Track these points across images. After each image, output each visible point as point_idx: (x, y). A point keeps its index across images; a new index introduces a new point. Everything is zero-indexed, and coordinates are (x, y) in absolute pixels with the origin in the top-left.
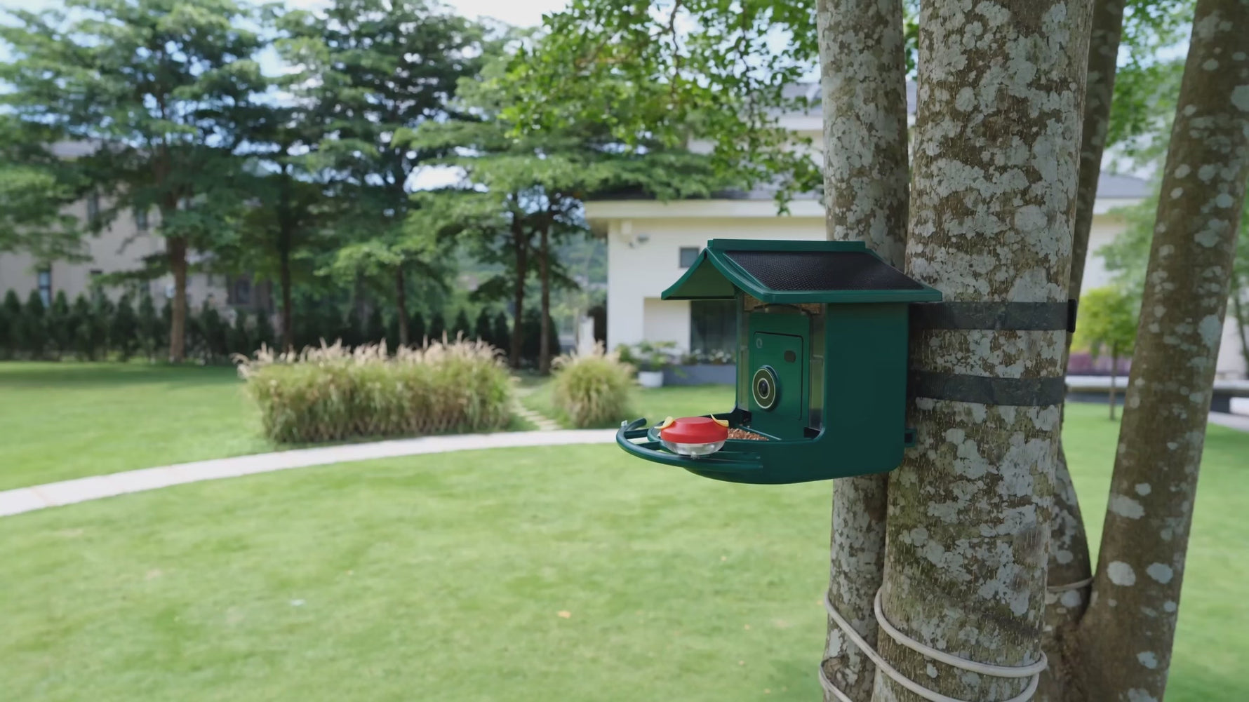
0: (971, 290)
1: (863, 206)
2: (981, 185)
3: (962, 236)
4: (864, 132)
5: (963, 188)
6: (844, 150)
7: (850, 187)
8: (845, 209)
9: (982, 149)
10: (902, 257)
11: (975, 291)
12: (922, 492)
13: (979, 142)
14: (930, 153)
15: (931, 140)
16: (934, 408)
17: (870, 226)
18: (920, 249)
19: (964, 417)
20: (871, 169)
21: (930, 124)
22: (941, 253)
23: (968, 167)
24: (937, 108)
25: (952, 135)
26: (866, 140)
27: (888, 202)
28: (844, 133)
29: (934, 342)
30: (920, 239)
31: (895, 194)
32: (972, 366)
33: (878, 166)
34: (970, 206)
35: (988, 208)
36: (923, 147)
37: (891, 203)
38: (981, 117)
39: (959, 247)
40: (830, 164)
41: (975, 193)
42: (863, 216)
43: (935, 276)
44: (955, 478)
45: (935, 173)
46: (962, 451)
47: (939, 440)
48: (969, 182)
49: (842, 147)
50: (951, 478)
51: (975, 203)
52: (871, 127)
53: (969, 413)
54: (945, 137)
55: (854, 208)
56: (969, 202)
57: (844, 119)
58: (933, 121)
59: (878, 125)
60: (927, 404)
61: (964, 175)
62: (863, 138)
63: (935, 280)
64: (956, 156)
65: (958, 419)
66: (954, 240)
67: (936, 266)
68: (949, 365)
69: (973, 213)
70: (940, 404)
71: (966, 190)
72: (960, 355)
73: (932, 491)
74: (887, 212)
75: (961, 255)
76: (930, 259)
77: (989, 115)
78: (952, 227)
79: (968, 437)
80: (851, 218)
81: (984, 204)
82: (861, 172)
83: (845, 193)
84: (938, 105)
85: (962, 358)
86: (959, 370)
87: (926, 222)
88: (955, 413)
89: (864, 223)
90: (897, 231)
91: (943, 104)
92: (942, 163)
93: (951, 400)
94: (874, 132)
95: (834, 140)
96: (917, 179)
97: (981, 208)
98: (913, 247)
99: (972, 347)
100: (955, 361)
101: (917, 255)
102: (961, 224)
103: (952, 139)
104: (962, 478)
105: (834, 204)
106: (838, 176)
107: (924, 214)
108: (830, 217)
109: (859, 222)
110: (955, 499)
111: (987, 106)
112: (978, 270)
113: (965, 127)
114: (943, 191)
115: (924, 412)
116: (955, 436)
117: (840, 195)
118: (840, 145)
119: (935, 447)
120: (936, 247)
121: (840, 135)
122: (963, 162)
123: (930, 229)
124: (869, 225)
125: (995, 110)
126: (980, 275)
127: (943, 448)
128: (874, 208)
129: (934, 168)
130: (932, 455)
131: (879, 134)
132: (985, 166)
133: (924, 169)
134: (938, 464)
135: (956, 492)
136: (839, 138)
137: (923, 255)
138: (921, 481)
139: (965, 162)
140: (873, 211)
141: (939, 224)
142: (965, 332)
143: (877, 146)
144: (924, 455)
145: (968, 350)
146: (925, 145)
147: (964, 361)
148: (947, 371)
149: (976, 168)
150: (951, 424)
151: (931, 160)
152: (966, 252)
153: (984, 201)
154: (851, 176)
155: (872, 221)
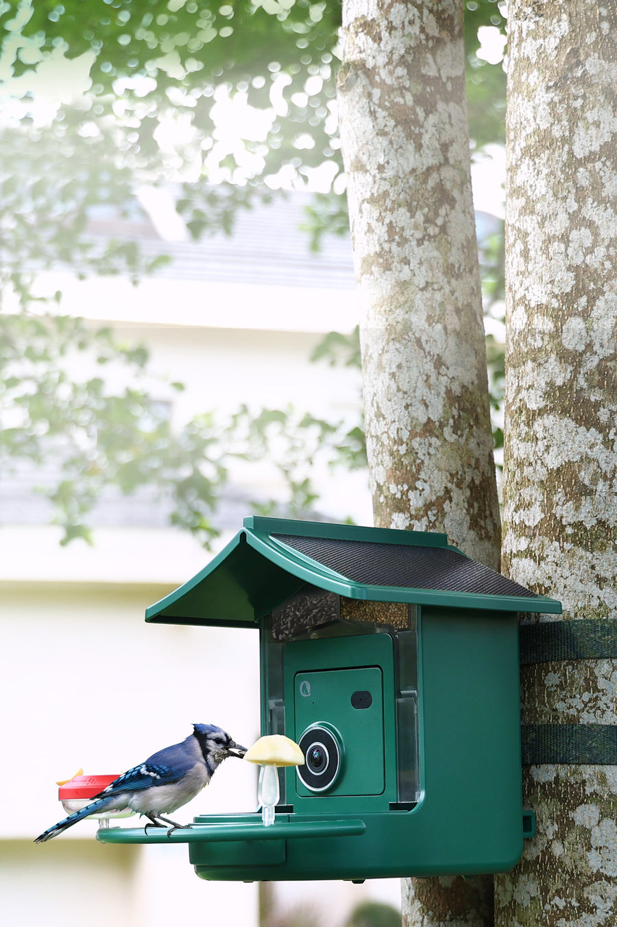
0: (595, 603)
1: (433, 482)
2: (599, 453)
3: (579, 525)
4: (429, 367)
5: (578, 458)
6: (401, 395)
7: (411, 451)
8: (406, 487)
9: (597, 405)
10: (496, 561)
11: (600, 605)
12: (548, 907)
13: (595, 397)
14: (533, 406)
15: (531, 387)
16: (557, 778)
17: (444, 515)
18: (523, 544)
19: (596, 787)
20: (442, 426)
21: (530, 364)
22: (553, 550)
23: (583, 429)
24: (539, 343)
25: (559, 382)
26: (433, 380)
27: (468, 479)
28: (399, 366)
29: (552, 679)
30: (522, 530)
31: (477, 467)
32: (604, 712)
33: (451, 421)
34: (587, 482)
35: (611, 486)
36: (520, 396)
37: (473, 480)
38: (596, 360)
39: (577, 541)
40: (379, 415)
41: (593, 466)
42: (434, 498)
43: (547, 583)
44: (590, 878)
45: (540, 435)
46: (597, 837)
47: (566, 825)
48: (584, 449)
49: (399, 390)
50: (584, 879)
51: (594, 481)
52: (439, 363)
53: (603, 780)
54: (551, 384)
55: (419, 485)
56: (585, 477)
57: (398, 345)
58: (534, 360)
59: (449, 358)
60: (546, 774)
61: (578, 438)
62: (428, 377)
63: (547, 590)
64: (565, 411)
65: (589, 790)
66: (569, 530)
67: (547, 568)
68: (573, 712)
69: (591, 493)
70: (563, 771)
71: (582, 460)
72: (586, 696)
73: (561, 903)
74: (468, 493)
75: (580, 551)
76: (539, 560)
77: (605, 359)
78: (566, 512)
79: (603, 815)
80: (416, 501)
81: (605, 481)
82: (429, 429)
83: (406, 461)
84: (538, 337)
85: (590, 701)
86: (587, 718)
87: (529, 505)
88: (584, 782)
89: (436, 506)
90: (482, 523)
91: (547, 338)
92: (549, 420)
93: (579, 764)
94: (443, 370)
95: (385, 377)
96: (514, 441)
97: (601, 486)
98: (511, 543)
99: (601, 684)
100: (581, 706)
101: (519, 554)
102: (577, 508)
103: (560, 388)
104: (599, 876)
105: (389, 478)
106: (393, 435)
107: (526, 493)
108: (382, 499)
109: (428, 506)
110: (592, 910)
111: (602, 346)
112: (603, 574)
113: (576, 372)
114: (553, 462)
115: (543, 787)
116: (585, 815)
117: (399, 465)
118: (394, 387)
119: (561, 836)
120: (546, 540)
121: (394, 369)
122: (576, 420)
123: (534, 516)
124: (442, 513)
125: (612, 352)
126: (605, 580)
127: (571, 837)
128: (449, 485)
129: (538, 427)
130: (557, 849)
131: (451, 373)
132: (601, 429)
133: (524, 428)
134: (567, 861)
135: (594, 899)
136: (393, 375)
137: (529, 553)
138: (545, 890)
139: (579, 421)
140: (447, 491)
141: (548, 506)
142: (591, 663)
143: (448, 392)
144: (547, 852)
145: (596, 689)
146: (524, 394)
147: (593, 705)
148: (573, 721)
149: (593, 430)
150: (581, 800)
151: (532, 417)
152: (586, 548)
153: (605, 478)
154: (413, 435)
155: (446, 506)
